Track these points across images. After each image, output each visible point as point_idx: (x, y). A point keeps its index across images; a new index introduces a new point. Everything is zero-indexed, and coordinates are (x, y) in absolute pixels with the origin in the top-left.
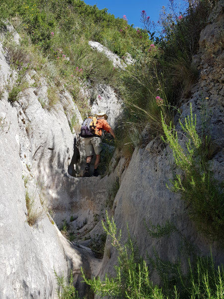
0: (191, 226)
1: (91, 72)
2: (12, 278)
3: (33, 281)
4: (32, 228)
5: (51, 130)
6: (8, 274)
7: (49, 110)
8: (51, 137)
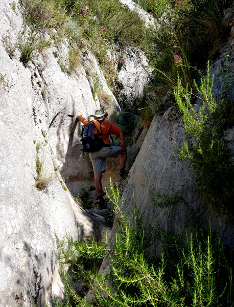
0: (202, 198)
1: (120, 33)
2: (14, 238)
3: (39, 243)
4: (41, 192)
5: (71, 96)
6: (10, 234)
7: (69, 73)
8: (71, 103)
